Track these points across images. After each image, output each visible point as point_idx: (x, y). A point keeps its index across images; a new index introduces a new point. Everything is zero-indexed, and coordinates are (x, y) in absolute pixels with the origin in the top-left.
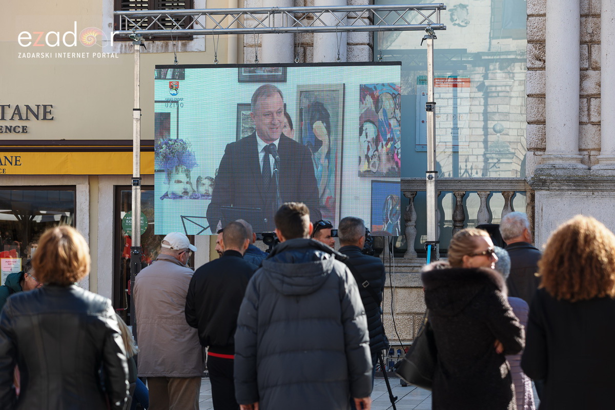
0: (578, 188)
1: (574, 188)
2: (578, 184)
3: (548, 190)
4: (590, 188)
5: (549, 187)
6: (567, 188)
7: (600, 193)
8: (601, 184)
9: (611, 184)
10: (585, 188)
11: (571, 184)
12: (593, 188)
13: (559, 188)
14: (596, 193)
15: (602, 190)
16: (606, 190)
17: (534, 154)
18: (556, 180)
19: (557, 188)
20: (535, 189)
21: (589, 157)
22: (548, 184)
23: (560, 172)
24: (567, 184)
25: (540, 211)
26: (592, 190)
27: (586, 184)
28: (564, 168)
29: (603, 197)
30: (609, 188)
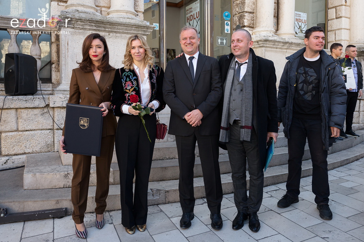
0: (98, 29)
1: (95, 28)
2: (98, 25)
3: (73, 28)
4: (107, 29)
5: (74, 25)
6: (89, 28)
7: (114, 34)
8: (116, 27)
9: (123, 28)
10: (103, 29)
11: (92, 24)
12: (110, 30)
13: (82, 27)
14: (111, 34)
15: (116, 32)
16: (119, 33)
17: (58, 4)
18: (81, 19)
19: (81, 27)
20: (62, 26)
21: (101, 12)
22: (73, 22)
23: (83, 15)
24: (89, 24)
25: (66, 45)
26: (109, 32)
27: (104, 26)
28: (85, 13)
29: (116, 37)
30: (122, 31)
